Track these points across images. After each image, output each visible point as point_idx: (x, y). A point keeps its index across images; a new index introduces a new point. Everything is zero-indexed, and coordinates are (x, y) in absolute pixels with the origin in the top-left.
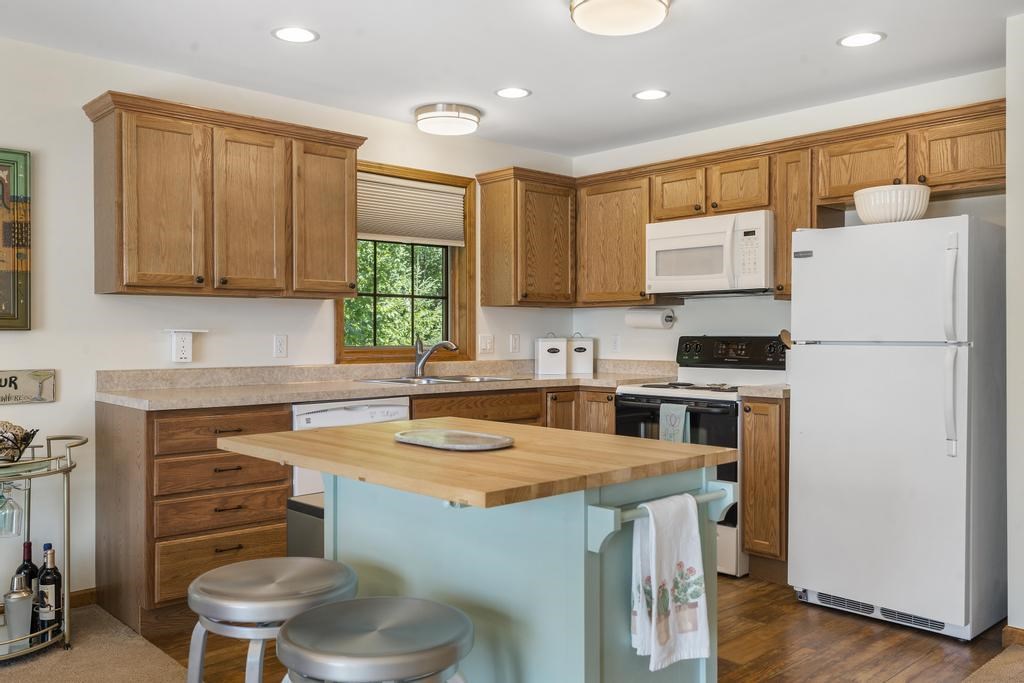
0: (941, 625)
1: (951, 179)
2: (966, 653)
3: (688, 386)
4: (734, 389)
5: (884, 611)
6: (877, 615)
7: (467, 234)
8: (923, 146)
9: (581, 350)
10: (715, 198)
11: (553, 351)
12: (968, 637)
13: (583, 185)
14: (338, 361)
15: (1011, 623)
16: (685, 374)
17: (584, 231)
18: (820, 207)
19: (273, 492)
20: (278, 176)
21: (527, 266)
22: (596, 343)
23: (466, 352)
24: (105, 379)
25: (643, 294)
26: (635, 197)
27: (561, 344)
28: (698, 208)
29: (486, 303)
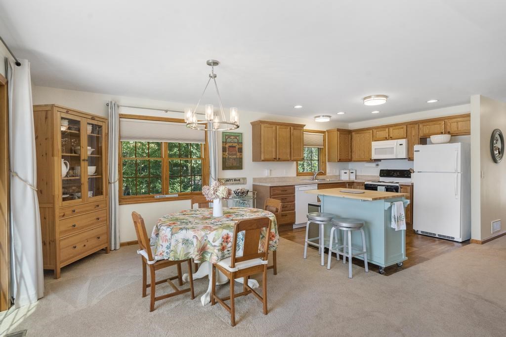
0: (454, 238)
1: (457, 132)
2: (460, 244)
3: (383, 182)
4: (398, 183)
5: (439, 235)
6: (437, 236)
7: (324, 145)
8: (449, 124)
9: (352, 173)
10: (391, 136)
11: (346, 173)
12: (461, 241)
13: (354, 132)
14: (297, 176)
15: (472, 238)
16: (382, 179)
17: (354, 143)
18: (420, 138)
20: (288, 135)
21: (340, 152)
22: (356, 171)
23: (324, 174)
24: (254, 179)
25: (371, 159)
26: (368, 135)
27: (347, 171)
28: (386, 138)
29: (329, 161)
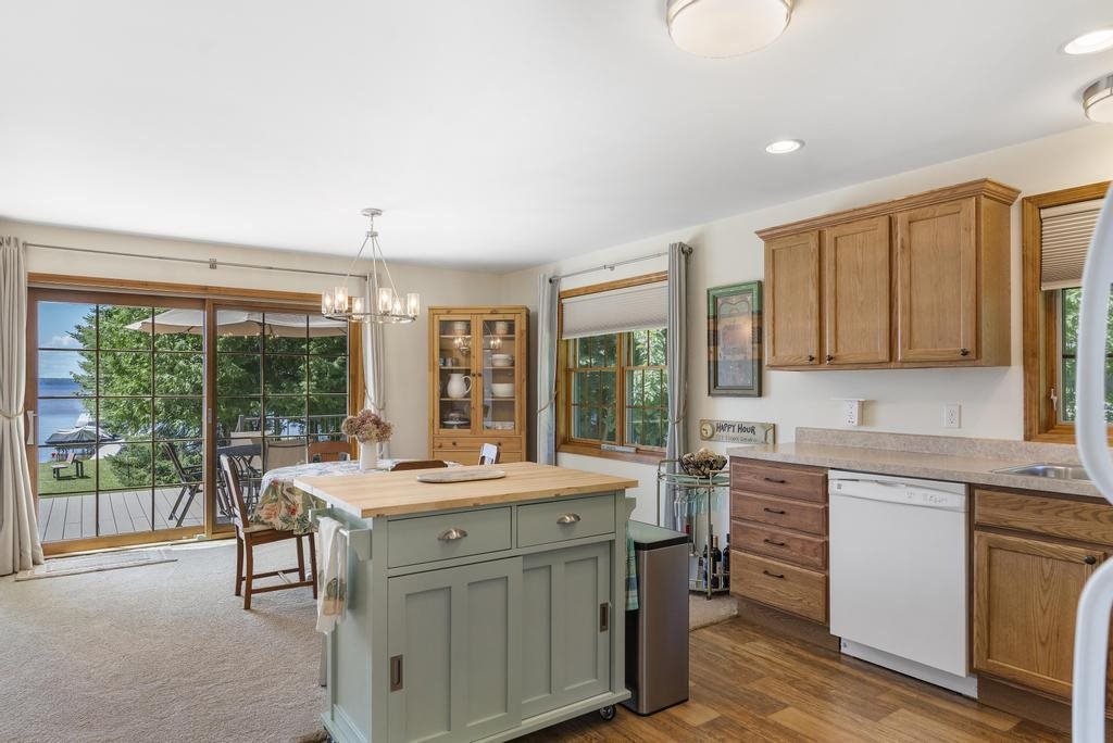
14: (1028, 438)
19: (810, 542)
